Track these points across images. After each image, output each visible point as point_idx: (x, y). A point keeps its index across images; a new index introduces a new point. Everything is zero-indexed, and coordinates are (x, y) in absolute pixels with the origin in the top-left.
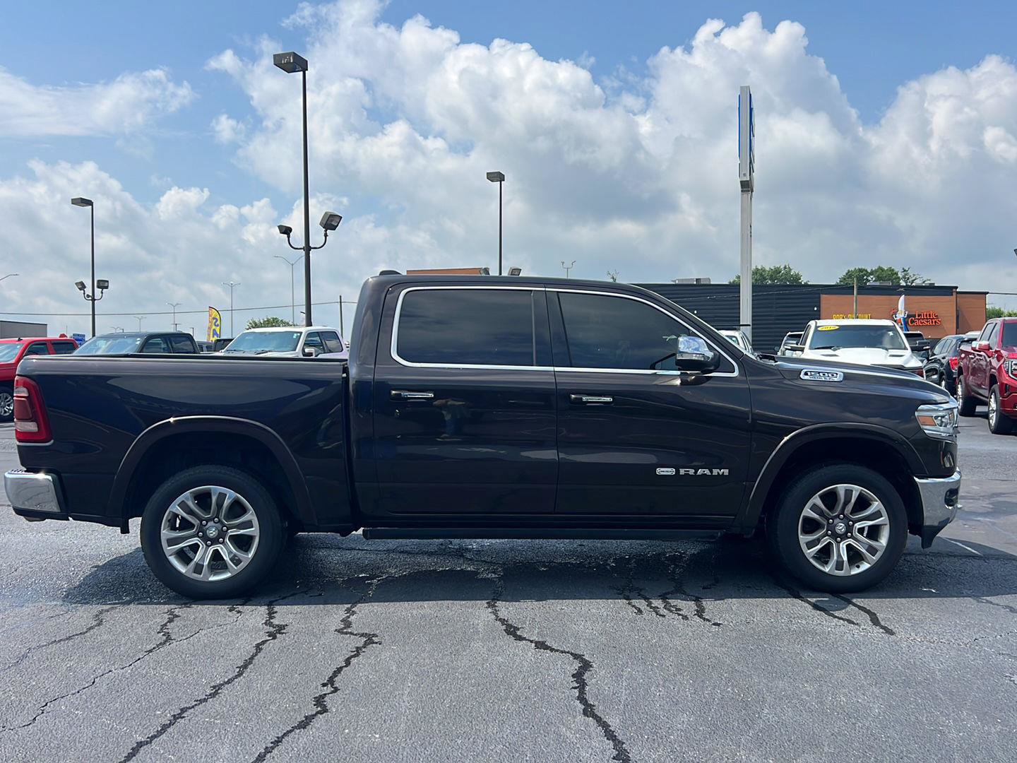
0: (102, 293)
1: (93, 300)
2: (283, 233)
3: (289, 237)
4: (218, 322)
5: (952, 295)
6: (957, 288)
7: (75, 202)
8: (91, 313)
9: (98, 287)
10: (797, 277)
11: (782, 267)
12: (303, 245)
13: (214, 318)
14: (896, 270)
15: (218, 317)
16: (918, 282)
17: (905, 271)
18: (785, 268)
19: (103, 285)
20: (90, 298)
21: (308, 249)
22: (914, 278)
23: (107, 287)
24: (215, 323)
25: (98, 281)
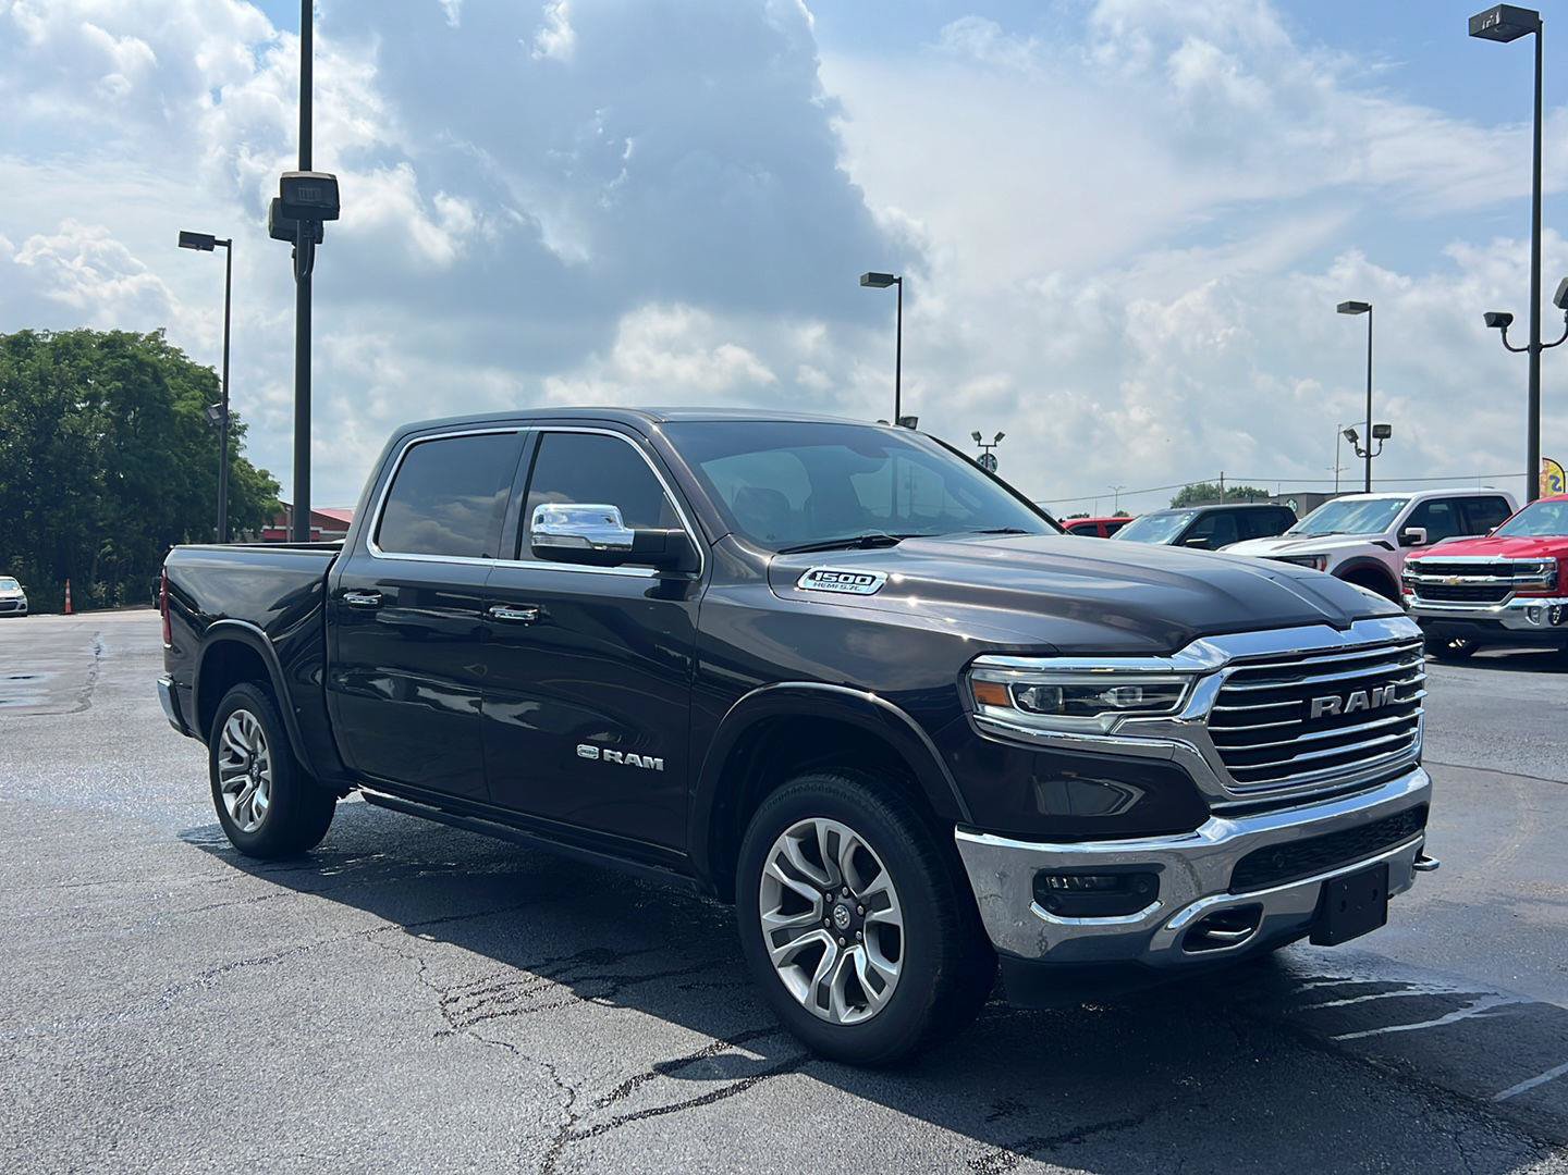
0: (1381, 445)
1: (1369, 456)
2: (1492, 326)
3: (1504, 332)
4: (1561, 484)
7: (1343, 309)
8: (1364, 478)
9: (1375, 437)
12: (1527, 342)
13: (1552, 477)
15: (1560, 475)
19: (1383, 432)
20: (1363, 454)
21: (1536, 348)
23: (1388, 436)
24: (1555, 485)
25: (1375, 427)
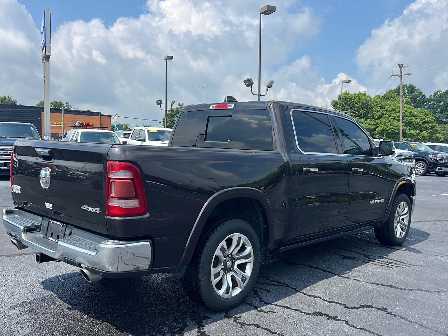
5: (99, 116)
6: (101, 113)
10: (14, 102)
11: (7, 97)
14: (63, 103)
16: (73, 109)
17: (67, 103)
18: (8, 97)
22: (71, 107)
